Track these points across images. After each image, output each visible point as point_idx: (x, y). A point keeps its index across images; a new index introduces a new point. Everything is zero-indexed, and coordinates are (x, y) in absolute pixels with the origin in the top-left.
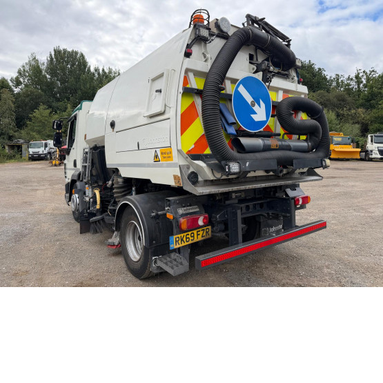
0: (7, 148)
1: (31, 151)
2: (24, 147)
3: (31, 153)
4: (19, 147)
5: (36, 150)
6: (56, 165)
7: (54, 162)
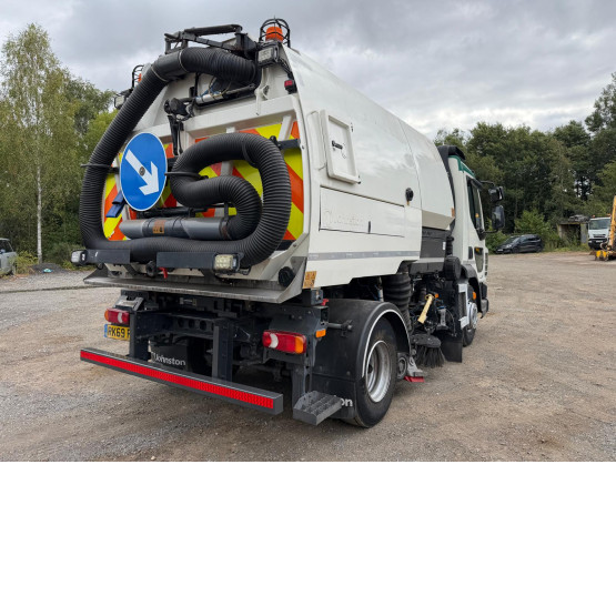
0: (560, 229)
1: (592, 233)
2: (583, 226)
3: (592, 237)
4: (576, 227)
5: (599, 232)
6: (602, 259)
7: (599, 253)
